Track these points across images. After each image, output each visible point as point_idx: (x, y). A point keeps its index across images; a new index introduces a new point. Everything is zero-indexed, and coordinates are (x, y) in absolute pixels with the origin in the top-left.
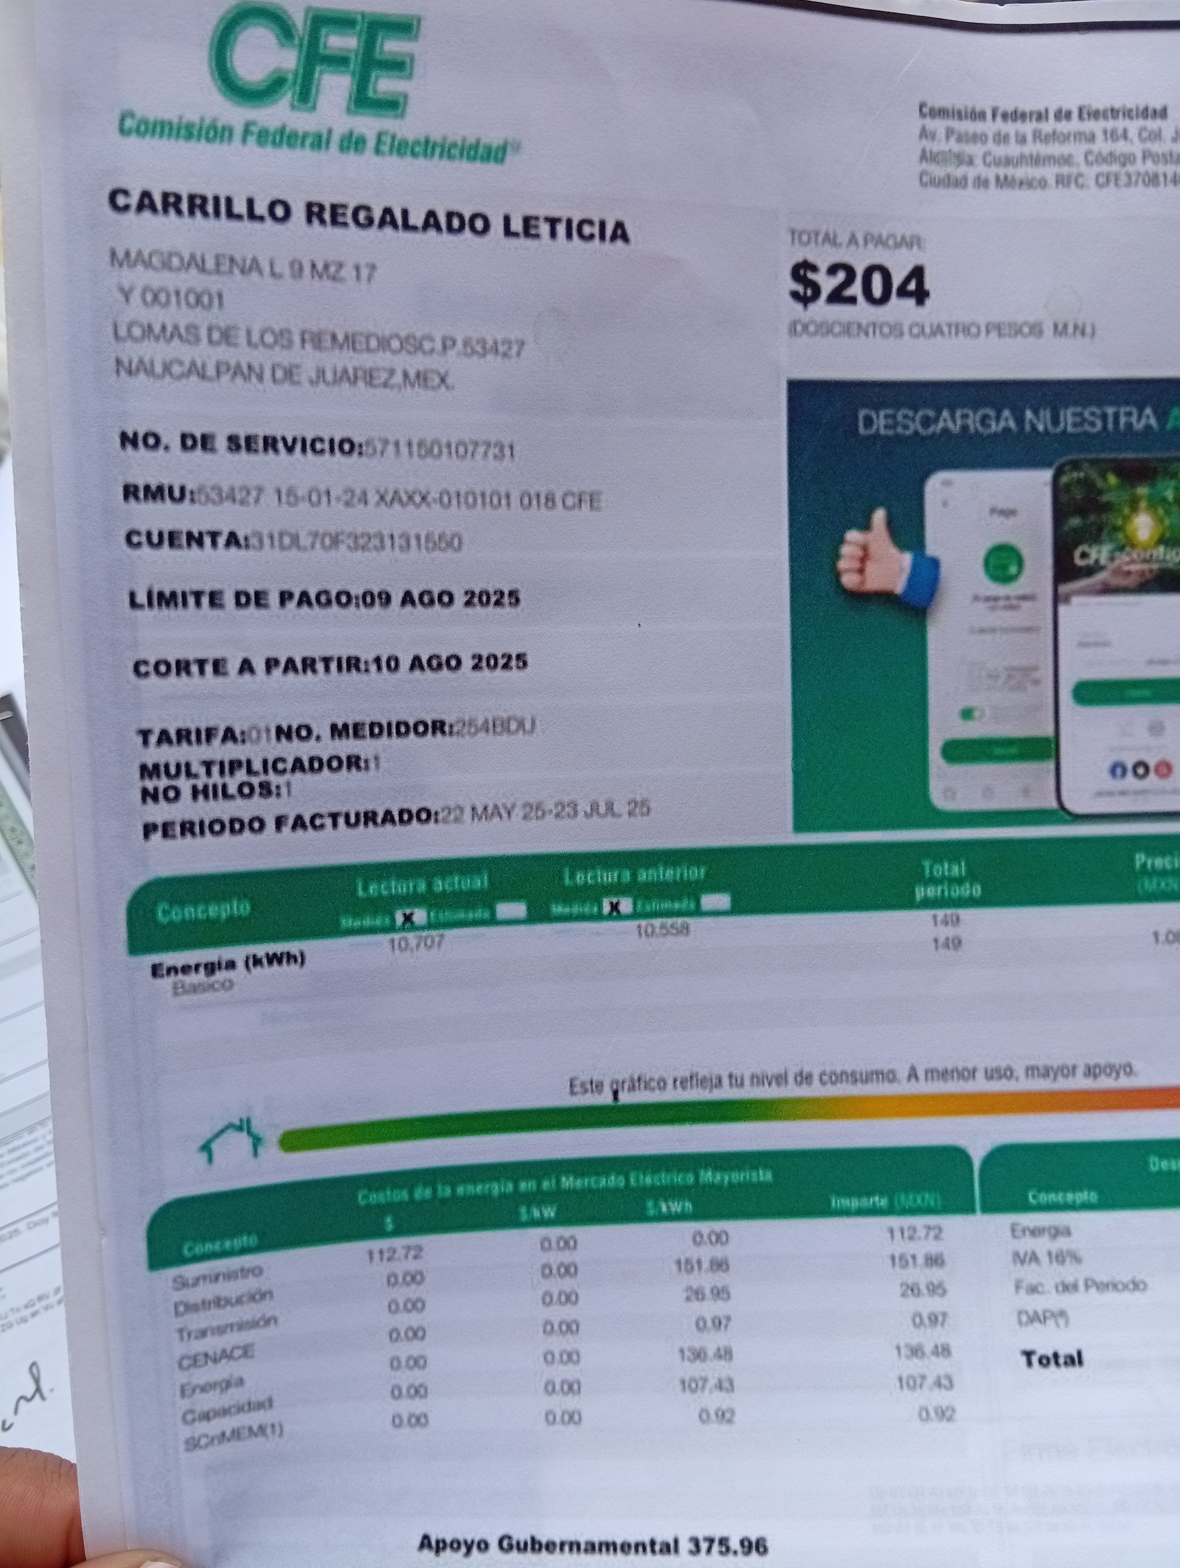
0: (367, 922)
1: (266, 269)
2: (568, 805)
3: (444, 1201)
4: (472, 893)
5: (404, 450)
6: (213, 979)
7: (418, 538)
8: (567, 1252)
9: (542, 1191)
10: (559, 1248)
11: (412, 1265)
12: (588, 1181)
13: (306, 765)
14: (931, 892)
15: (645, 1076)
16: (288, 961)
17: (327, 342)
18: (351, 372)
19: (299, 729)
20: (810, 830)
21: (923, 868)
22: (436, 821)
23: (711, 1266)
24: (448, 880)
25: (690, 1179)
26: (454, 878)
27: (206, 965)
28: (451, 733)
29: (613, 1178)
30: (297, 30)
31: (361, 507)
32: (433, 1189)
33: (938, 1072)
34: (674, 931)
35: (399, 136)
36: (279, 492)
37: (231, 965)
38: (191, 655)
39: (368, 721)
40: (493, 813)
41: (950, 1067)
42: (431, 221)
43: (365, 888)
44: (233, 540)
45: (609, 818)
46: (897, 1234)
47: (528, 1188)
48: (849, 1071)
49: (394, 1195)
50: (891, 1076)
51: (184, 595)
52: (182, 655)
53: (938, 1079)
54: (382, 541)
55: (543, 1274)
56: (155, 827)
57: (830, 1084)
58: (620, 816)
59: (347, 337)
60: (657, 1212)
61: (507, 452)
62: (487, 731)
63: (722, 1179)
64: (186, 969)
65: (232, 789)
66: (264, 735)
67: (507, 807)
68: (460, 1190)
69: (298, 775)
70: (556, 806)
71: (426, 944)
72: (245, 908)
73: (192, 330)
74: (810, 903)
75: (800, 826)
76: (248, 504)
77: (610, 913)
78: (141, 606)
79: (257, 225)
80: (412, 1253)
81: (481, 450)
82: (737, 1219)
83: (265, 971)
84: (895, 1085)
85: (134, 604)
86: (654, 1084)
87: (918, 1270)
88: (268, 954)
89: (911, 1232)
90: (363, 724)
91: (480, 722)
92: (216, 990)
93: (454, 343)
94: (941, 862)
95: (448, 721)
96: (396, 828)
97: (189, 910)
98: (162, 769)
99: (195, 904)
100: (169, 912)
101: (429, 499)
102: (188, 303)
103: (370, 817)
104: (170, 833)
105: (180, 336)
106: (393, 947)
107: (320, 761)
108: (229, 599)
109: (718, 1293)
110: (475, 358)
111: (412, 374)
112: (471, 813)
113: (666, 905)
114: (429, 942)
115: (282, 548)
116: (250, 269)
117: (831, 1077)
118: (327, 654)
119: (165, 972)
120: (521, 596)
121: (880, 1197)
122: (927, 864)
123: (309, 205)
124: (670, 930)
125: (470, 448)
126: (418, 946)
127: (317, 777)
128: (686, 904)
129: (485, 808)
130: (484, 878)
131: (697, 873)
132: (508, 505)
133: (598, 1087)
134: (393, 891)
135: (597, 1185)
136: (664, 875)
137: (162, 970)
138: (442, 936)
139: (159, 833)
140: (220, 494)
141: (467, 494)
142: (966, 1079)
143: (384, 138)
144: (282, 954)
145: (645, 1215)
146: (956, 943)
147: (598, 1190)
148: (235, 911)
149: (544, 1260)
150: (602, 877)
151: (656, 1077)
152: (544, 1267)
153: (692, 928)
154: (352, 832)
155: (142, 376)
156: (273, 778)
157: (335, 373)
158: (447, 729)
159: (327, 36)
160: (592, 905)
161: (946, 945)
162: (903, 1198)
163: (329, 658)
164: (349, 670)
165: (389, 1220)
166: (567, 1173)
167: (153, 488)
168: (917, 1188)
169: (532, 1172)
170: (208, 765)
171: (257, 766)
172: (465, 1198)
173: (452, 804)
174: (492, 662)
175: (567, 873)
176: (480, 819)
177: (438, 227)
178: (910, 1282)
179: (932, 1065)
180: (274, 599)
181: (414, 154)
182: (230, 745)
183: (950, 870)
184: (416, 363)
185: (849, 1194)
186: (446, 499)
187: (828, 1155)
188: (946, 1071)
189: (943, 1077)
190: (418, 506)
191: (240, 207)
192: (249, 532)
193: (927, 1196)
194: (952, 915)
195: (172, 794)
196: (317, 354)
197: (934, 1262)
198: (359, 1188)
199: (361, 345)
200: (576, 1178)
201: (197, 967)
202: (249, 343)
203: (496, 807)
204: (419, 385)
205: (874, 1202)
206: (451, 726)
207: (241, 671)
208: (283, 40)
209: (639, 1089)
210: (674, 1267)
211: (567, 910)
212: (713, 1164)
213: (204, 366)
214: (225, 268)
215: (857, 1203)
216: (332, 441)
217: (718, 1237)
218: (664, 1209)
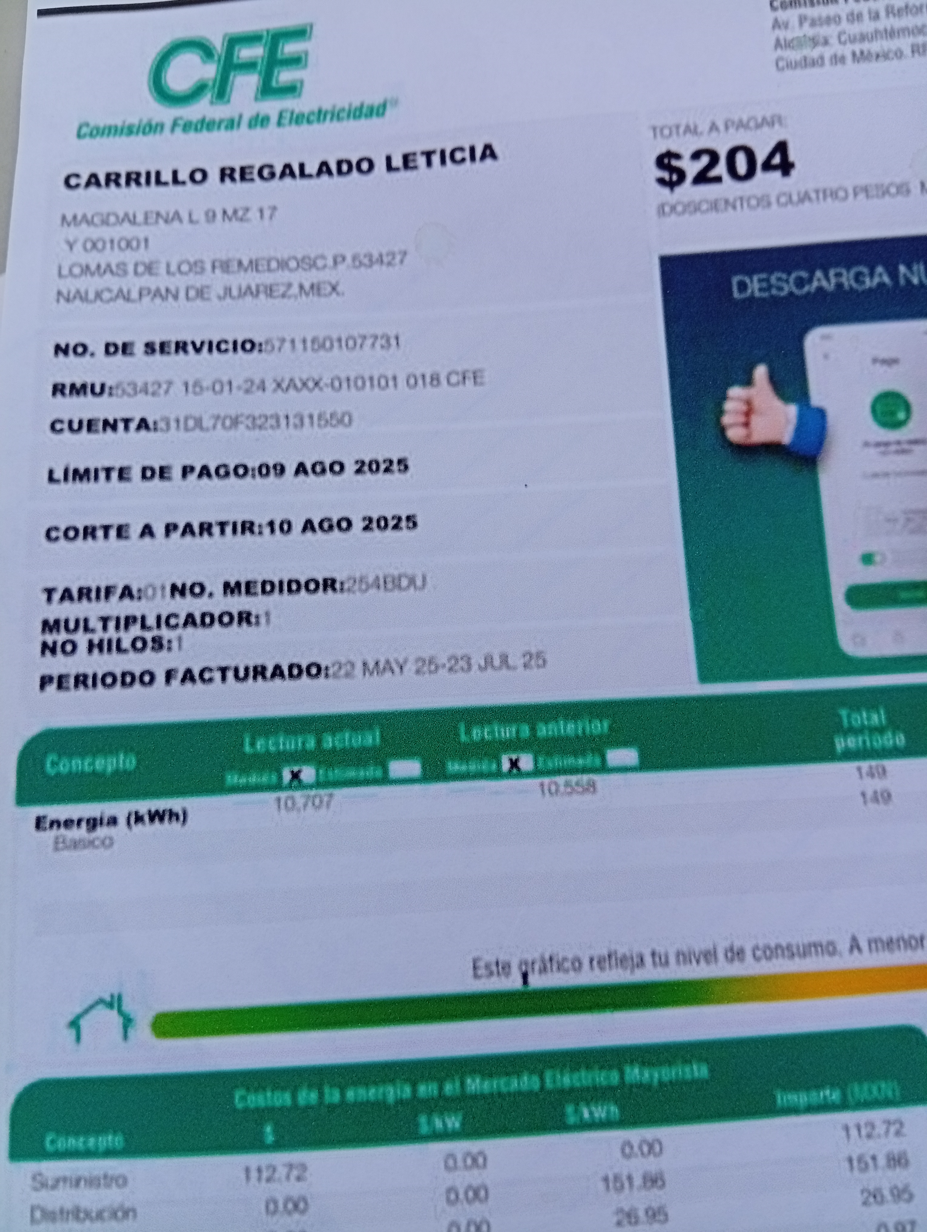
0: (253, 779)
1: (186, 218)
2: (462, 659)
3: (332, 1108)
4: (364, 749)
5: (299, 345)
6: (93, 835)
7: (311, 417)
8: (476, 1172)
9: (444, 1096)
10: (466, 1167)
11: (295, 1189)
12: (497, 1084)
13: (198, 620)
14: (852, 742)
15: (558, 955)
16: (170, 818)
17: (234, 266)
18: (254, 288)
19: (192, 587)
20: (716, 680)
21: (840, 717)
22: (327, 676)
23: (645, 1183)
24: (338, 736)
25: (614, 1077)
26: (344, 735)
27: (88, 821)
28: (342, 589)
29: (526, 1078)
30: (216, 50)
31: (260, 393)
32: (319, 1092)
33: (882, 941)
34: (580, 789)
35: (297, 111)
36: (186, 385)
37: (113, 821)
38: (97, 521)
39: (260, 580)
40: (384, 669)
41: (895, 936)
42: (324, 168)
43: (253, 744)
44: (143, 424)
45: (504, 671)
46: (854, 1132)
47: (428, 1093)
48: (784, 944)
49: (275, 1098)
50: (831, 948)
51: (96, 471)
52: (90, 522)
53: (884, 950)
54: (278, 421)
55: (448, 1200)
56: (51, 679)
57: (764, 960)
58: (515, 668)
59: (251, 262)
60: (578, 1119)
61: (393, 342)
62: (379, 587)
63: (651, 1077)
64: (68, 823)
65: (126, 644)
66: (159, 593)
67: (399, 662)
68: (350, 1095)
69: (190, 629)
70: (449, 660)
71: (314, 804)
72: (131, 762)
73: (122, 267)
74: (724, 758)
75: (705, 676)
76: (159, 395)
77: (510, 771)
78: (57, 481)
79: (180, 188)
80: (295, 1173)
81: (369, 342)
82: (671, 1125)
83: (146, 829)
84: (836, 958)
85: (51, 479)
86: (567, 965)
87: (880, 1173)
88: (150, 811)
89: (869, 1129)
90: (255, 582)
91: (371, 580)
92: (97, 847)
93: (344, 259)
94: (858, 710)
95: (339, 578)
96: (285, 683)
97: (76, 763)
98: (62, 624)
99: (83, 756)
100: (57, 764)
101: (321, 384)
102: (120, 247)
103: (259, 672)
104: (64, 685)
105: (112, 272)
106: (279, 807)
107: (212, 616)
108: (136, 473)
109: (654, 1215)
110: (363, 269)
111: (307, 286)
112: (362, 668)
113: (570, 761)
114: (317, 801)
115: (187, 429)
116: (173, 219)
117: (765, 952)
118: (223, 518)
119: (48, 825)
120: (410, 463)
121: (831, 1091)
122: (844, 713)
123: (223, 171)
124: (576, 788)
125: (359, 342)
126: (305, 805)
127: (207, 632)
128: (590, 760)
129: (377, 663)
130: (376, 733)
131: (600, 727)
132: (395, 385)
133: (504, 968)
134: (281, 747)
135: (507, 1088)
136: (565, 729)
137: (45, 822)
138: (331, 796)
139: (55, 685)
140: (135, 389)
141: (356, 379)
142: (914, 949)
143: (284, 114)
144: (164, 811)
145: (564, 1123)
146: (886, 797)
147: (509, 1094)
148: (121, 766)
149: (449, 1183)
150: (499, 732)
151: (570, 956)
152: (449, 1190)
153: (599, 785)
154: (240, 686)
155: (78, 302)
156: (165, 633)
157: (240, 289)
158: (338, 586)
159: (239, 51)
160: (490, 762)
161: (876, 799)
162: (856, 1089)
163: (225, 522)
164: (243, 532)
165: (268, 1129)
166: (473, 1072)
167: (78, 385)
168: (871, 1076)
169: (432, 1073)
170: (105, 620)
171: (151, 621)
172: (356, 1104)
173: (343, 660)
174: (382, 523)
175: (462, 728)
176: (371, 674)
177: (329, 172)
178: (871, 1188)
179: (875, 935)
180: (177, 472)
181: (309, 122)
182: (127, 601)
183: (869, 719)
184: (308, 278)
185: (795, 1087)
186: (337, 384)
187: (769, 1043)
188: (891, 940)
189: (888, 948)
190: (311, 390)
191: (167, 177)
192: (158, 418)
193: (883, 1085)
194: (877, 767)
195: (69, 648)
196: (226, 276)
197: (897, 1163)
198: (236, 1087)
199: (263, 266)
200: (483, 1080)
201: (79, 821)
202: (168, 272)
203: (388, 662)
204: (313, 294)
205: (825, 1097)
206: (342, 583)
207: (143, 534)
208: (205, 59)
209: (552, 970)
210: (601, 1186)
211: (464, 768)
212: (640, 1059)
213: (129, 292)
214: (151, 220)
215: (806, 1099)
216: (235, 343)
217: (651, 1147)
218: (586, 1115)
